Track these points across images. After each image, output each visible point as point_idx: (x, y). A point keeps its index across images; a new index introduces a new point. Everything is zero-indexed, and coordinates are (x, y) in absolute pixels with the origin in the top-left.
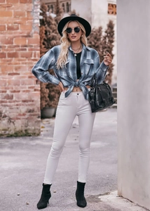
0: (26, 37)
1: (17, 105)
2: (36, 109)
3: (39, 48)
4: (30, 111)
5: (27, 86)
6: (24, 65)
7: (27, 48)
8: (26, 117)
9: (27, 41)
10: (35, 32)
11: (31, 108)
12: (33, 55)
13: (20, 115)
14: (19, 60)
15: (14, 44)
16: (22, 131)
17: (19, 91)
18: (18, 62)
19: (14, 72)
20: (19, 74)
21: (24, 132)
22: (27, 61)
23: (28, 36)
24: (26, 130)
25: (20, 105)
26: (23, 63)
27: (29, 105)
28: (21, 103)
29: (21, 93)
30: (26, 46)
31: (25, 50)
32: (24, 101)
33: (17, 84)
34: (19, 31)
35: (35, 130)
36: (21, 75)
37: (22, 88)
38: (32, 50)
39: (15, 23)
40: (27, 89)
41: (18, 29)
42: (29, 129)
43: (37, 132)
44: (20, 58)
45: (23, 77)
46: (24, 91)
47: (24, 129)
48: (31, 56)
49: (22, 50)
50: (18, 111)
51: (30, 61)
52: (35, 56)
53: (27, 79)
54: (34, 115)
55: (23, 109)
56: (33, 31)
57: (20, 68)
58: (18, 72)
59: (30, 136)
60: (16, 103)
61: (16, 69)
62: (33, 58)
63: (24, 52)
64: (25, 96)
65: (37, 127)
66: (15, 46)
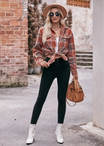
0: (18, 20)
1: (12, 66)
2: (25, 69)
3: (27, 28)
4: (21, 70)
5: (19, 53)
6: (17, 39)
7: (19, 28)
8: (18, 74)
9: (19, 23)
10: (24, 17)
11: (22, 68)
12: (23, 32)
13: (14, 73)
14: (14, 36)
15: (11, 25)
16: (15, 84)
17: (14, 57)
18: (13, 37)
19: (11, 44)
20: (14, 45)
21: (17, 84)
22: (19, 37)
23: (20, 20)
24: (18, 83)
25: (14, 66)
26: (16, 38)
27: (20, 66)
28: (15, 64)
29: (15, 58)
30: (18, 27)
31: (18, 29)
32: (17, 63)
33: (12, 52)
34: (14, 16)
35: (24, 82)
36: (15, 46)
37: (16, 55)
38: (22, 29)
39: (11, 11)
40: (19, 55)
41: (13, 15)
42: (20, 82)
43: (26, 84)
44: (14, 35)
45: (16, 47)
46: (17, 57)
47: (17, 82)
48: (22, 33)
49: (16, 29)
50: (13, 70)
51: (21, 37)
52: (24, 33)
53: (19, 48)
54: (24, 73)
55: (16, 69)
56: (23, 16)
57: (14, 41)
58: (13, 44)
59: (21, 86)
60: (12, 65)
61: (12, 42)
62: (23, 35)
63: (17, 30)
64: (18, 60)
65: (26, 81)
66: (11, 27)
